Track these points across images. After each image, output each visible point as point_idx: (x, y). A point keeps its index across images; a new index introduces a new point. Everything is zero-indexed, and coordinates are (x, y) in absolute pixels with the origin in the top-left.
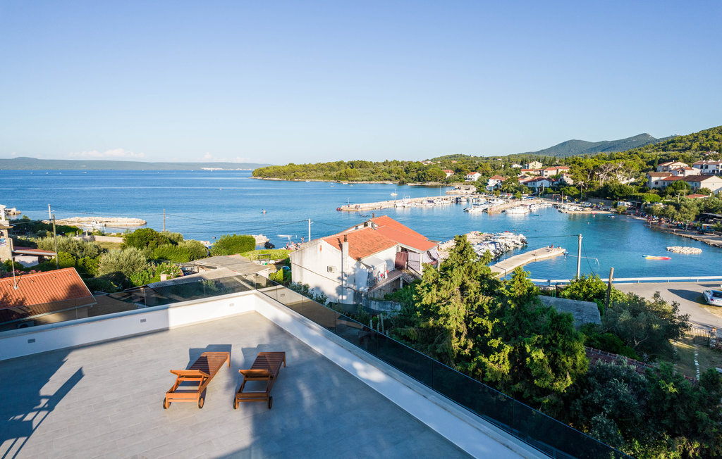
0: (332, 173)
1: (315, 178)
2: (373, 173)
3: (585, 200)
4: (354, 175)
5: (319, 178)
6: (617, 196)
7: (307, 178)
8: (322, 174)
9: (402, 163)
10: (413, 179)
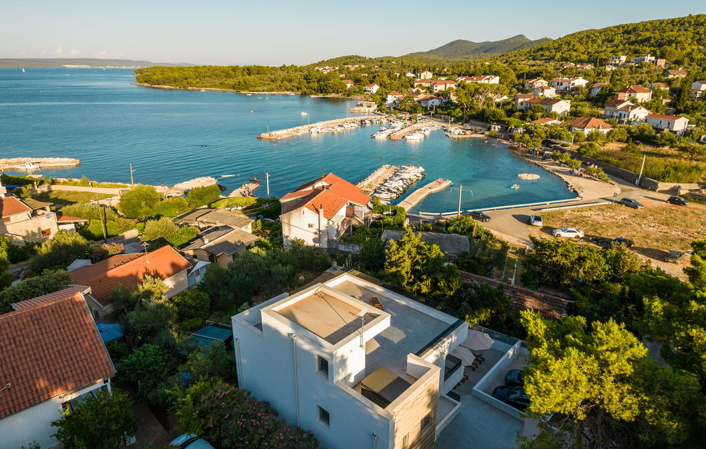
0: (228, 80)
1: (211, 87)
2: (273, 81)
3: (467, 122)
4: (253, 84)
5: (215, 86)
6: (491, 120)
7: (202, 87)
8: (218, 82)
9: (301, 69)
10: (315, 90)
